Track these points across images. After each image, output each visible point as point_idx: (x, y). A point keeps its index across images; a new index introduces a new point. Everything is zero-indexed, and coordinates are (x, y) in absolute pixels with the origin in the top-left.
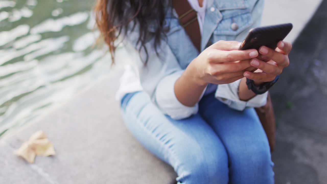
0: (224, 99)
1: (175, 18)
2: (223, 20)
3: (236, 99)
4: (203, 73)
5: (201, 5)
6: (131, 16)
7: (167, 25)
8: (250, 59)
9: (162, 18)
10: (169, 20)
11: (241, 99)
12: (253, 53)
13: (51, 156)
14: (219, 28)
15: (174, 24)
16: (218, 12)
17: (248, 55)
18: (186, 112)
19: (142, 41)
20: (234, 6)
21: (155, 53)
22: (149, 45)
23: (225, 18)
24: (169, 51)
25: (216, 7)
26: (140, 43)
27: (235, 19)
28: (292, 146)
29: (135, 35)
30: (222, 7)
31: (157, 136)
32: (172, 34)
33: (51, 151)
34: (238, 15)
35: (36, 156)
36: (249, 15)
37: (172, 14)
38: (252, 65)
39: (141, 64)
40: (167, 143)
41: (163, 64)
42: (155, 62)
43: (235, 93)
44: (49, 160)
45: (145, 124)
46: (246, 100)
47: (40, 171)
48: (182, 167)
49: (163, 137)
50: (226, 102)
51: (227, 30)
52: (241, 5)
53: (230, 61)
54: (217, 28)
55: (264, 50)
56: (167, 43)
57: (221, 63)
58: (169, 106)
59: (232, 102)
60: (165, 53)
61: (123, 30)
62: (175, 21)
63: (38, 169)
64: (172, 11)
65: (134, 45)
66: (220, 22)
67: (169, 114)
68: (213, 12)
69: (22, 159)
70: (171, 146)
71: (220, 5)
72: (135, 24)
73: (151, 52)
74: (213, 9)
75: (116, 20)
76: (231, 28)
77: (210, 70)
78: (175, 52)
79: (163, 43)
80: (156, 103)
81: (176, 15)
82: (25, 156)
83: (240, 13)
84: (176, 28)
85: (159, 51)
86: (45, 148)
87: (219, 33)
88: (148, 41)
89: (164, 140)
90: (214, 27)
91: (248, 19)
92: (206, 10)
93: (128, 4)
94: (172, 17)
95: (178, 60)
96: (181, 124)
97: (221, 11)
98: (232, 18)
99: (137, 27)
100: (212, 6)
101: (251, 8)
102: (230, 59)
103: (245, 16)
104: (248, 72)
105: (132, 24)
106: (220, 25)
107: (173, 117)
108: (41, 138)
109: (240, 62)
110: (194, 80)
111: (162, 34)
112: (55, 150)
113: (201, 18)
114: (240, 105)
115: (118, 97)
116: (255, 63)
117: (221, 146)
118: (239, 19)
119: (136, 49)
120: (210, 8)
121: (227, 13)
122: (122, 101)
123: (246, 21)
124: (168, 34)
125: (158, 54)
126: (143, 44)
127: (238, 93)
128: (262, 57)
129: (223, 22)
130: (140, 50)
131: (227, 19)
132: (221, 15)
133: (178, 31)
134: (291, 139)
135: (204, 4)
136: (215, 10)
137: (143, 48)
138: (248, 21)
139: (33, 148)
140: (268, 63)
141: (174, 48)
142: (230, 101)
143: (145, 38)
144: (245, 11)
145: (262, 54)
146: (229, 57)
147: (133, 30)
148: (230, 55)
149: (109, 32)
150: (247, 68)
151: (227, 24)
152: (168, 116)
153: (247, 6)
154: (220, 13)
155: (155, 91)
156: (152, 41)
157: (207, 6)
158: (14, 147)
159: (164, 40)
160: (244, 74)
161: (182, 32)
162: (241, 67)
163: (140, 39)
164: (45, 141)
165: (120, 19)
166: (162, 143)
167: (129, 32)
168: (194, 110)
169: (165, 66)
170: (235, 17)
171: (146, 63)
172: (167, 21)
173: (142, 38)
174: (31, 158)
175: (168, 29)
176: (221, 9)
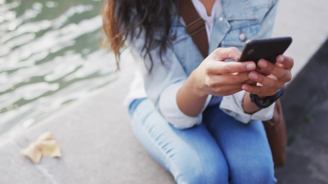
0: (228, 111)
1: (182, 26)
2: (231, 30)
3: (240, 111)
4: (202, 83)
5: (209, 14)
6: (137, 23)
7: (173, 34)
8: (248, 72)
9: (168, 27)
10: (176, 28)
11: (246, 112)
12: (251, 65)
13: (57, 158)
14: (226, 38)
15: (180, 33)
16: (226, 21)
17: (245, 67)
18: (189, 122)
19: (147, 48)
20: (244, 17)
21: (159, 60)
22: (154, 53)
23: (233, 28)
24: (175, 60)
25: (225, 17)
26: (145, 51)
27: (244, 30)
28: (307, 160)
29: (140, 42)
30: (231, 18)
31: (160, 144)
32: (178, 42)
33: (57, 153)
34: (247, 26)
35: (42, 157)
36: (258, 26)
37: (179, 22)
38: (250, 78)
39: (146, 71)
40: (169, 152)
41: (167, 73)
42: (160, 70)
43: (240, 105)
44: (55, 161)
45: (150, 131)
46: (251, 113)
47: (45, 172)
48: (181, 178)
49: (165, 145)
50: (231, 114)
51: (235, 40)
52: (250, 15)
53: (227, 72)
54: (225, 38)
55: (262, 63)
56: (173, 50)
57: (219, 74)
58: (171, 115)
59: (237, 115)
60: (171, 62)
61: (129, 37)
62: (183, 29)
63: (43, 169)
64: (179, 19)
65: (140, 52)
66: (229, 32)
67: (172, 123)
68: (221, 22)
69: (28, 159)
70: (171, 156)
71: (229, 15)
72: (141, 30)
73: (156, 60)
74: (221, 19)
75: (123, 27)
76: (239, 39)
77: (208, 81)
78: (181, 60)
79: (169, 51)
80: (159, 111)
81: (183, 23)
82: (31, 156)
83: (249, 24)
84: (183, 36)
85: (164, 59)
86: (51, 149)
87: (227, 43)
88: (154, 48)
89: (165, 149)
90: (222, 37)
91: (257, 30)
92: (215, 20)
93: (134, 11)
94: (179, 25)
95: (185, 69)
96: (184, 134)
97: (230, 22)
98: (241, 29)
99: (143, 34)
100: (220, 16)
101: (261, 20)
102: (227, 70)
103: (254, 27)
104: (246, 85)
105: (138, 30)
106: (228, 35)
107: (176, 126)
108: (49, 139)
109: (238, 75)
110: (195, 90)
111: (168, 42)
112: (62, 152)
113: (209, 27)
114: (245, 118)
115: (127, 102)
116: (253, 76)
117: (222, 158)
118: (248, 30)
119: (141, 55)
120: (218, 18)
121: (235, 24)
122: (130, 106)
123: (255, 32)
124: (173, 42)
125: (162, 63)
126: (148, 51)
127: (243, 106)
128: (262, 70)
129: (231, 32)
130: (145, 57)
131: (235, 29)
132: (229, 25)
133: (185, 39)
134: (307, 153)
135: (213, 13)
136: (224, 20)
137: (148, 55)
138: (257, 32)
139: (40, 149)
140: (268, 77)
141: (181, 56)
142: (234, 113)
143: (150, 45)
144: (254, 22)
145: (260, 67)
146: (226, 68)
147: (138, 37)
148: (227, 66)
149: (114, 38)
150: (246, 81)
151: (235, 34)
152: (171, 125)
153: (257, 17)
154: (228, 23)
155: (158, 99)
156: (158, 49)
157: (215, 15)
158: (22, 147)
159: (170, 48)
160: (242, 87)
161: (190, 41)
162: (238, 79)
163: (145, 46)
164: (52, 142)
165: (126, 26)
166: (164, 152)
167: (135, 38)
168: (198, 120)
169: (170, 74)
170: (244, 27)
171: (150, 71)
172: (174, 29)
173: (147, 45)
174: (37, 158)
175: (175, 38)
176: (230, 19)
